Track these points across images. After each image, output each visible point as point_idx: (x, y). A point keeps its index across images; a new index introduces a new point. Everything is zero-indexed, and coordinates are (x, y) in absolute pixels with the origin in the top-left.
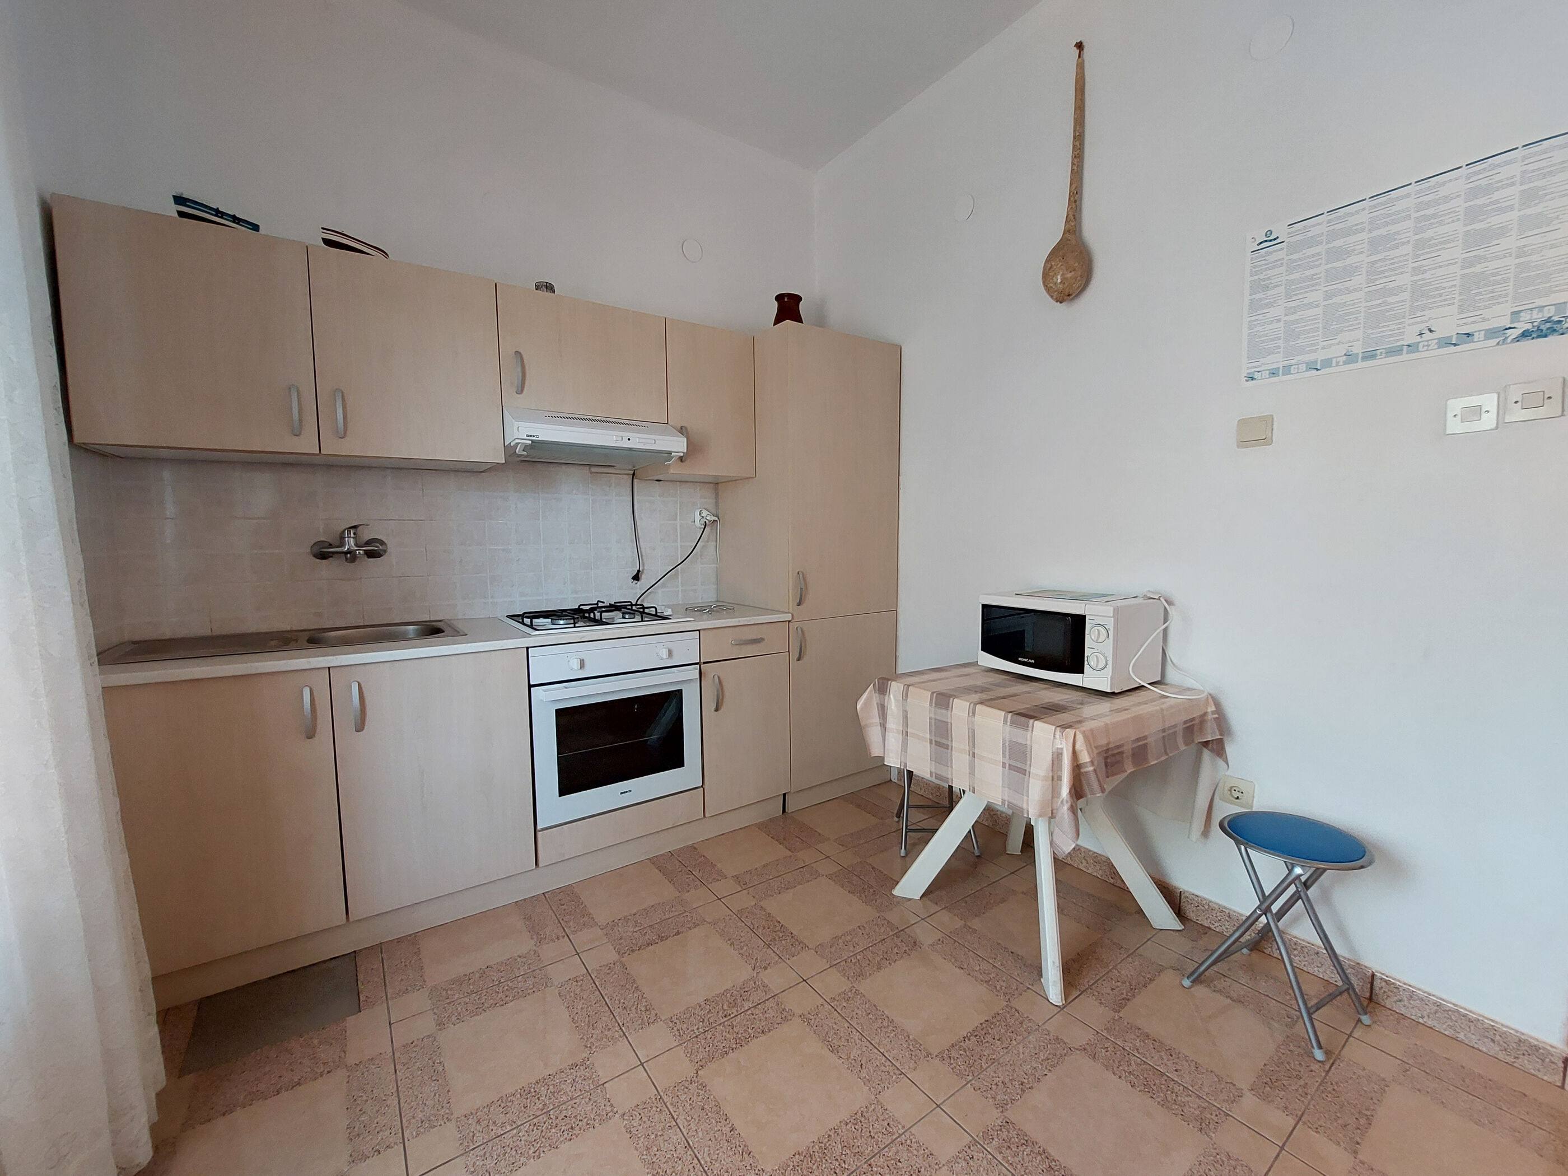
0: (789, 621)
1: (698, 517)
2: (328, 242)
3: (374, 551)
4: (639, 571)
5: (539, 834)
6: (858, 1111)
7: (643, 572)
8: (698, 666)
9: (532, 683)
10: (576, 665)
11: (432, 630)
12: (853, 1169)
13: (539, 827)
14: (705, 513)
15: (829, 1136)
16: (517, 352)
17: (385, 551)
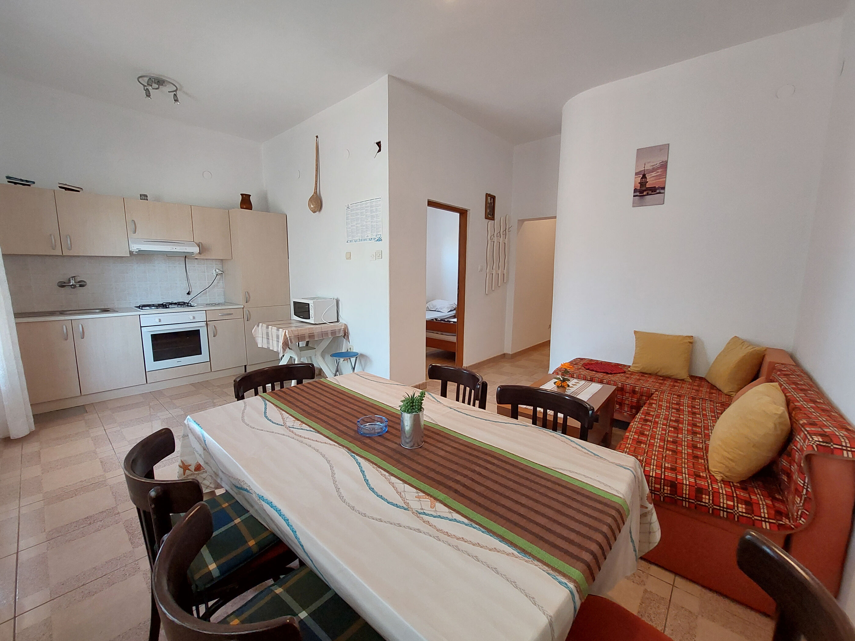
0: (243, 308)
1: (214, 272)
2: (60, 187)
3: (82, 284)
4: (189, 291)
5: (147, 373)
7: (191, 292)
8: (206, 322)
9: (142, 326)
10: (158, 321)
11: (105, 311)
13: (147, 371)
14: (217, 270)
16: (133, 220)
17: (86, 285)
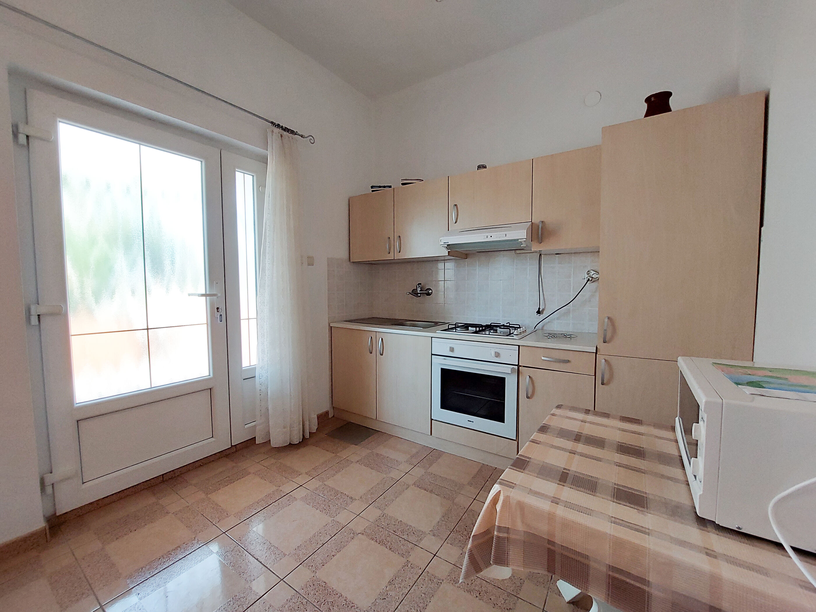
0: (595, 353)
2: (403, 184)
3: (428, 293)
4: (539, 308)
5: (432, 421)
6: (354, 604)
8: (517, 367)
9: (432, 353)
12: (321, 609)
15: (337, 594)
16: (455, 205)
17: (432, 293)
